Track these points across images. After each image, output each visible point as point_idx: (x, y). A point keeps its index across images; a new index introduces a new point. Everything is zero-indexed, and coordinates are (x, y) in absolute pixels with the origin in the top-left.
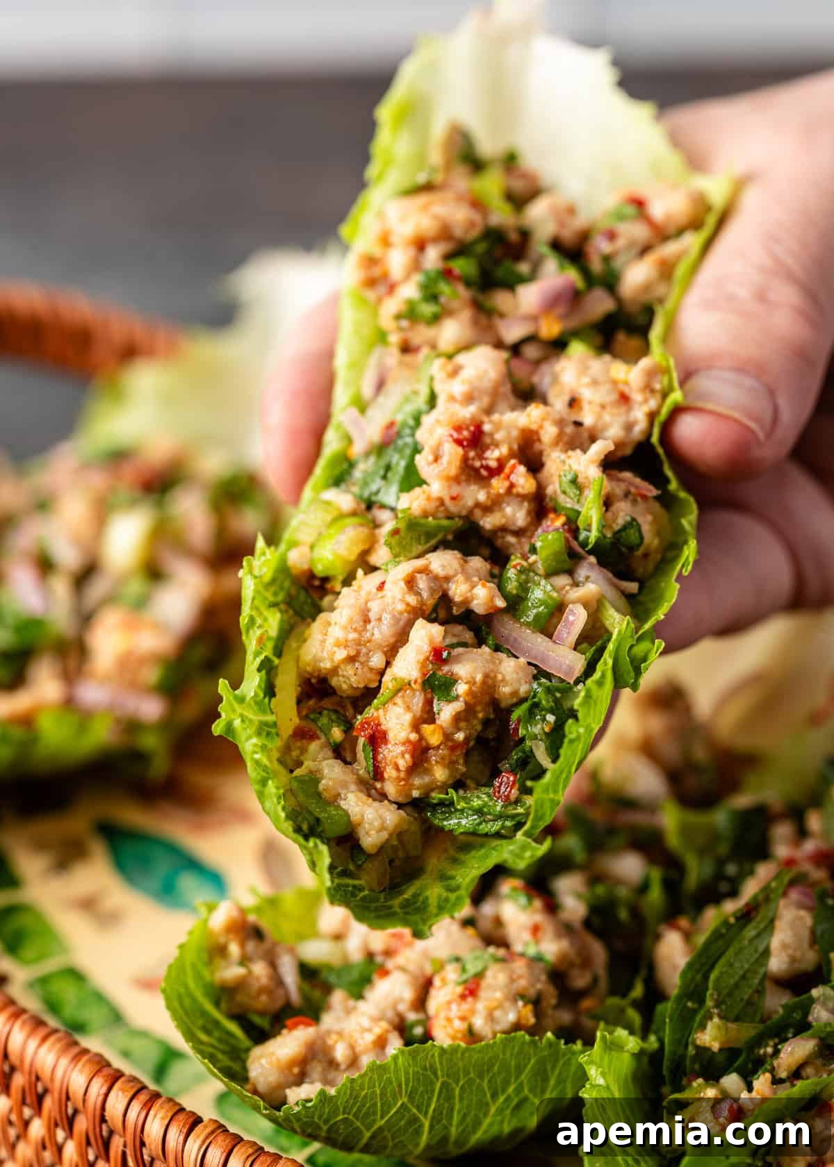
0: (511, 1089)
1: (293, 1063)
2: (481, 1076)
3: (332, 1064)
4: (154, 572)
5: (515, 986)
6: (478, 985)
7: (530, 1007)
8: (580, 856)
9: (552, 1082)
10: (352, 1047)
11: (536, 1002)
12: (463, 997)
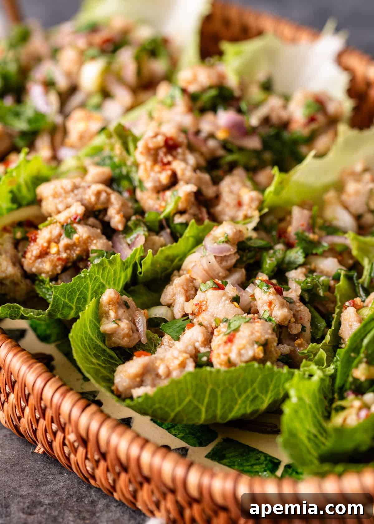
0: (249, 391)
1: (136, 376)
2: (232, 385)
3: (158, 376)
4: (106, 94)
5: (254, 336)
6: (234, 336)
7: (261, 348)
8: (301, 259)
9: (271, 387)
10: (168, 367)
11: (265, 345)
12: (226, 343)
